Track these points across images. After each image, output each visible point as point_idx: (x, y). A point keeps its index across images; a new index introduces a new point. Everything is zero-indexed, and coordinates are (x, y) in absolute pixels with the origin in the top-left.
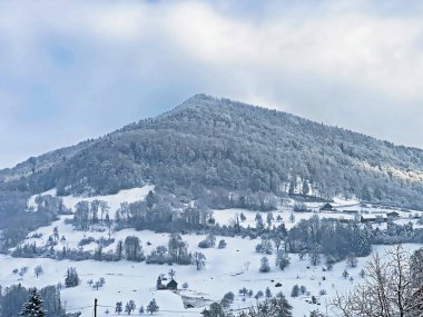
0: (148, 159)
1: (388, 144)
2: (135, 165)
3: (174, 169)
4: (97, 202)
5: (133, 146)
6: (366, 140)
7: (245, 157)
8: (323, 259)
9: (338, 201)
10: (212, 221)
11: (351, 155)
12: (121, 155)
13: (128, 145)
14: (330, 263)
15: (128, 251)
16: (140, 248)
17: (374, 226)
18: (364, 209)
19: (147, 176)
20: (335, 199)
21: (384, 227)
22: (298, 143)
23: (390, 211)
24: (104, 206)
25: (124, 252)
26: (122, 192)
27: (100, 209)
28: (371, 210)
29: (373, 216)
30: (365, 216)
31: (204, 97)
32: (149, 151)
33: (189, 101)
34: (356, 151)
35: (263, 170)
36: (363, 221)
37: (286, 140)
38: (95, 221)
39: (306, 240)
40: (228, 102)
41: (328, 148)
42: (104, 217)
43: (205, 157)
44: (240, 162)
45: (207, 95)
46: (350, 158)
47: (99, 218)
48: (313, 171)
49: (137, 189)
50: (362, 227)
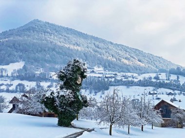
0: (22, 51)
1: (112, 43)
2: (16, 53)
3: (32, 55)
4: (3, 69)
5: (14, 45)
6: (103, 41)
7: (60, 51)
8: (93, 92)
10: (51, 77)
11: (98, 48)
12: (9, 48)
13: (12, 45)
14: (96, 93)
15: (20, 89)
16: (25, 88)
17: (110, 79)
18: (106, 72)
19: (21, 57)
20: (95, 68)
21: (113, 80)
22: (78, 43)
23: (114, 73)
24: (6, 71)
25: (18, 89)
26: (11, 64)
27: (4, 72)
29: (109, 76)
30: (107, 76)
31: (38, 21)
32: (21, 47)
33: (31, 22)
34: (100, 46)
35: (68, 57)
36: (106, 77)
37: (74, 42)
38: (2, 76)
39: (86, 85)
40: (48, 23)
41: (90, 45)
42: (6, 75)
43: (45, 51)
44: (58, 53)
45: (39, 20)
46: (98, 49)
47: (4, 75)
48: (86, 57)
49: (17, 63)
50: (106, 80)
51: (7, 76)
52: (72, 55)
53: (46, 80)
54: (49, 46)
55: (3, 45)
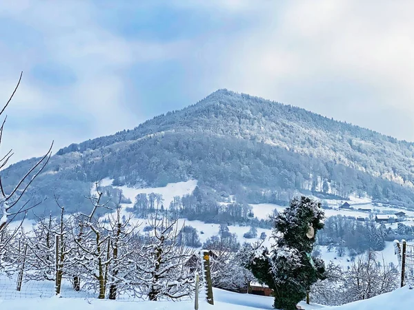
0: (191, 158)
1: (392, 140)
2: (180, 162)
3: (214, 167)
4: (155, 196)
5: (177, 144)
6: (372, 135)
7: (273, 157)
8: (347, 252)
9: (353, 199)
10: (251, 215)
11: (359, 150)
12: (166, 152)
13: (171, 144)
14: (353, 255)
15: (187, 238)
16: (197, 237)
17: (387, 226)
18: (376, 208)
19: (189, 171)
20: (351, 197)
21: (395, 226)
22: (313, 140)
23: (399, 211)
24: (159, 198)
25: (184, 239)
26: (170, 185)
27: (156, 200)
28: (382, 209)
29: (385, 217)
30: (379, 217)
31: (226, 92)
32: (191, 149)
33: (212, 96)
34: (363, 147)
35: (289, 170)
36: (377, 220)
37: (302, 138)
38: (152, 210)
39: (331, 235)
40: (248, 97)
41: (339, 145)
42: (160, 208)
43: (239, 157)
44: (268, 162)
45: (229, 90)
46: (358, 154)
47: (155, 207)
48: (330, 170)
49: (182, 183)
50: (378, 226)
51: (162, 210)
52: (298, 166)
53: (241, 221)
54: (249, 147)
55: (155, 144)
